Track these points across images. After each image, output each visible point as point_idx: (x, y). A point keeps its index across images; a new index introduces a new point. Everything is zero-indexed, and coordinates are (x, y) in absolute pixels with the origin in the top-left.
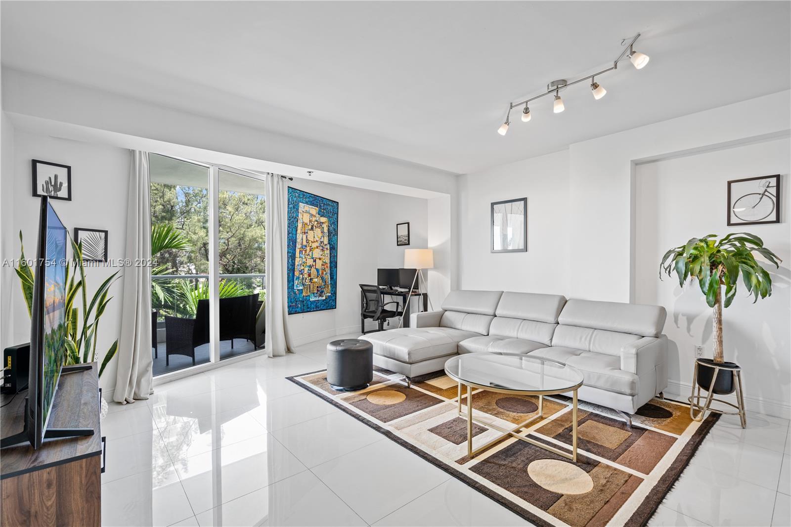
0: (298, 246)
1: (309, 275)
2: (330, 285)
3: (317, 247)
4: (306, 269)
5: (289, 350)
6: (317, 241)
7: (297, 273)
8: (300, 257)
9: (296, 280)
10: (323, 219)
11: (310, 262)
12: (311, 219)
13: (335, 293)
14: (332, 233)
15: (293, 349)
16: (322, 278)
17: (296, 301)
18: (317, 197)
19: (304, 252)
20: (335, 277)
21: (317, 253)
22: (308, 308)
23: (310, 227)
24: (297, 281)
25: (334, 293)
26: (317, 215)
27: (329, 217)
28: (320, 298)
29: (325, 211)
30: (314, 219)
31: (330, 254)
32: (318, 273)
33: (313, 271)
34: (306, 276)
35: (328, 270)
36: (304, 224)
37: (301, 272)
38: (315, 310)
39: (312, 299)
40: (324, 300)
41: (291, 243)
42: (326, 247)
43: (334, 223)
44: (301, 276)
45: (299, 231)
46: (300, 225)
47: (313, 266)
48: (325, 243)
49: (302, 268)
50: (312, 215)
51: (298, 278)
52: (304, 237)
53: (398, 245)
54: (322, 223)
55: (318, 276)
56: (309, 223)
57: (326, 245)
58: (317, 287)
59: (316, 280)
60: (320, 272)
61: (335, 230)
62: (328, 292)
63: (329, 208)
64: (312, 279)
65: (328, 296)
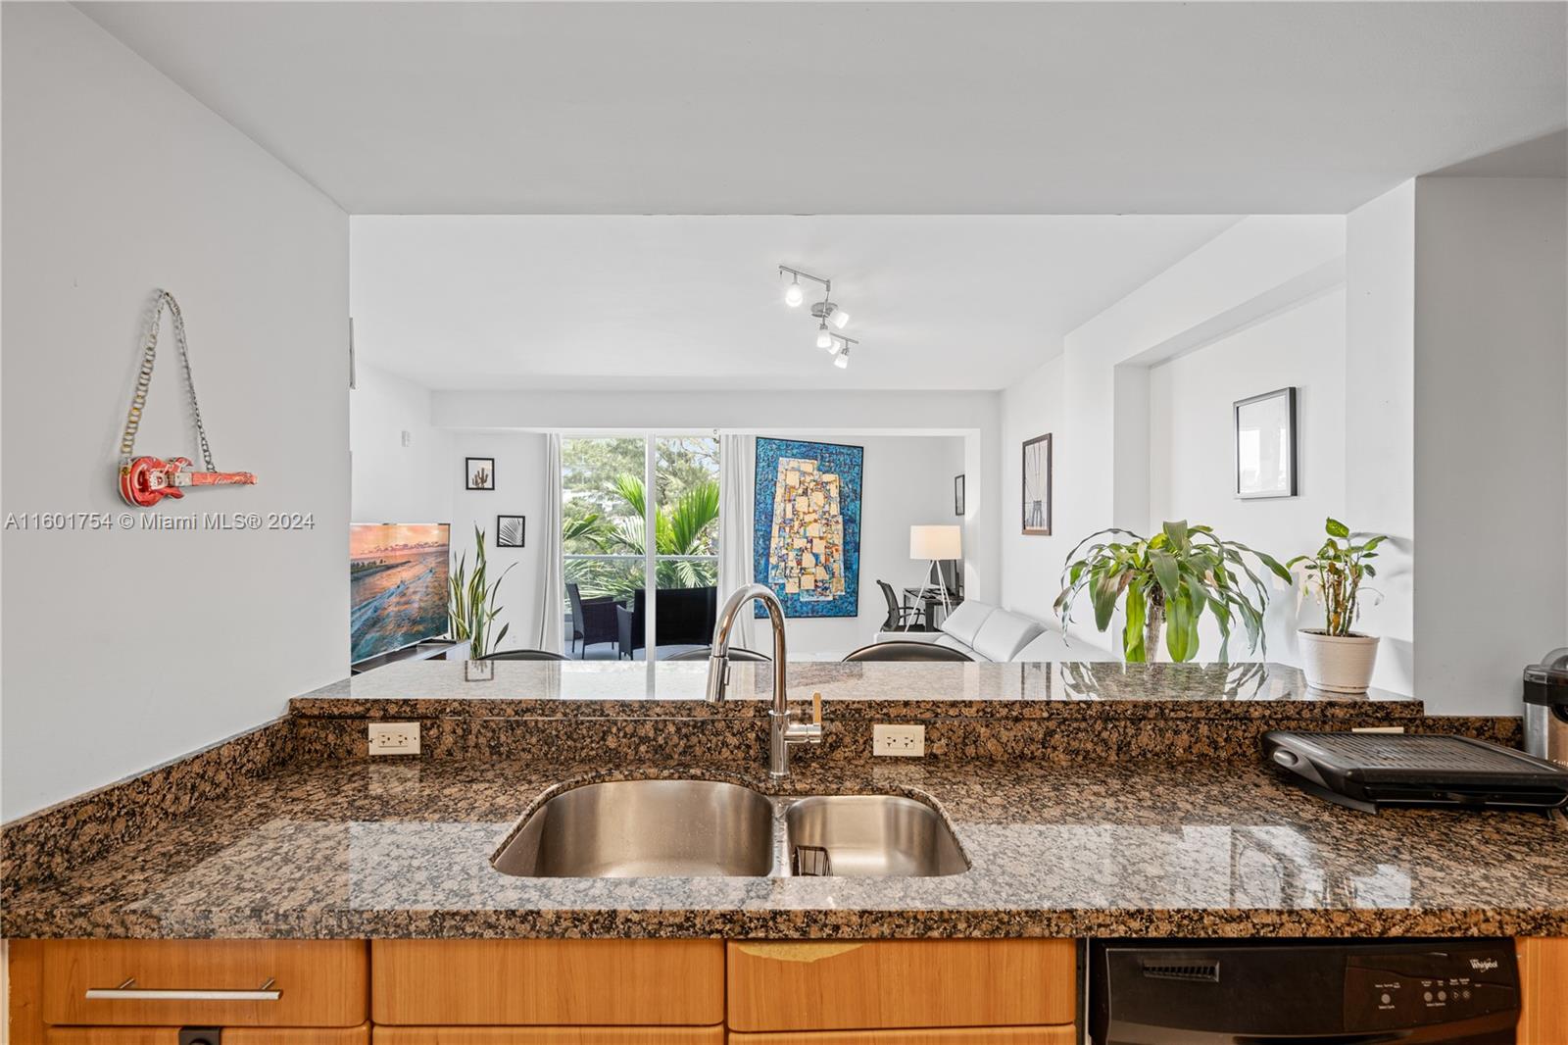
0: (777, 520)
1: (799, 563)
2: (843, 580)
3: (816, 521)
4: (792, 555)
6: (814, 511)
7: (773, 560)
8: (779, 537)
9: (772, 569)
10: (827, 477)
11: (800, 543)
12: (802, 479)
13: (856, 592)
14: (848, 496)
16: (826, 567)
18: (817, 446)
19: (787, 529)
20: (855, 567)
21: (814, 530)
22: (796, 612)
23: (800, 491)
24: (773, 572)
25: (853, 592)
26: (815, 472)
27: (841, 473)
28: (822, 598)
29: (832, 464)
30: (808, 479)
31: (845, 530)
32: (817, 560)
33: (808, 560)
34: (792, 563)
35: (839, 556)
36: (788, 489)
37: (783, 558)
38: (810, 615)
39: (805, 598)
40: (829, 602)
41: (763, 518)
42: (835, 520)
43: (852, 480)
44: (783, 564)
45: (778, 498)
46: (780, 491)
47: (806, 549)
48: (832, 514)
49: (784, 551)
50: (804, 473)
51: (776, 567)
52: (789, 507)
53: (957, 515)
54: (827, 483)
55: (816, 565)
56: (797, 486)
57: (835, 516)
58: (816, 581)
59: (813, 570)
60: (822, 559)
61: (855, 491)
62: (838, 589)
63: (842, 459)
64: (805, 569)
65: (840, 596)
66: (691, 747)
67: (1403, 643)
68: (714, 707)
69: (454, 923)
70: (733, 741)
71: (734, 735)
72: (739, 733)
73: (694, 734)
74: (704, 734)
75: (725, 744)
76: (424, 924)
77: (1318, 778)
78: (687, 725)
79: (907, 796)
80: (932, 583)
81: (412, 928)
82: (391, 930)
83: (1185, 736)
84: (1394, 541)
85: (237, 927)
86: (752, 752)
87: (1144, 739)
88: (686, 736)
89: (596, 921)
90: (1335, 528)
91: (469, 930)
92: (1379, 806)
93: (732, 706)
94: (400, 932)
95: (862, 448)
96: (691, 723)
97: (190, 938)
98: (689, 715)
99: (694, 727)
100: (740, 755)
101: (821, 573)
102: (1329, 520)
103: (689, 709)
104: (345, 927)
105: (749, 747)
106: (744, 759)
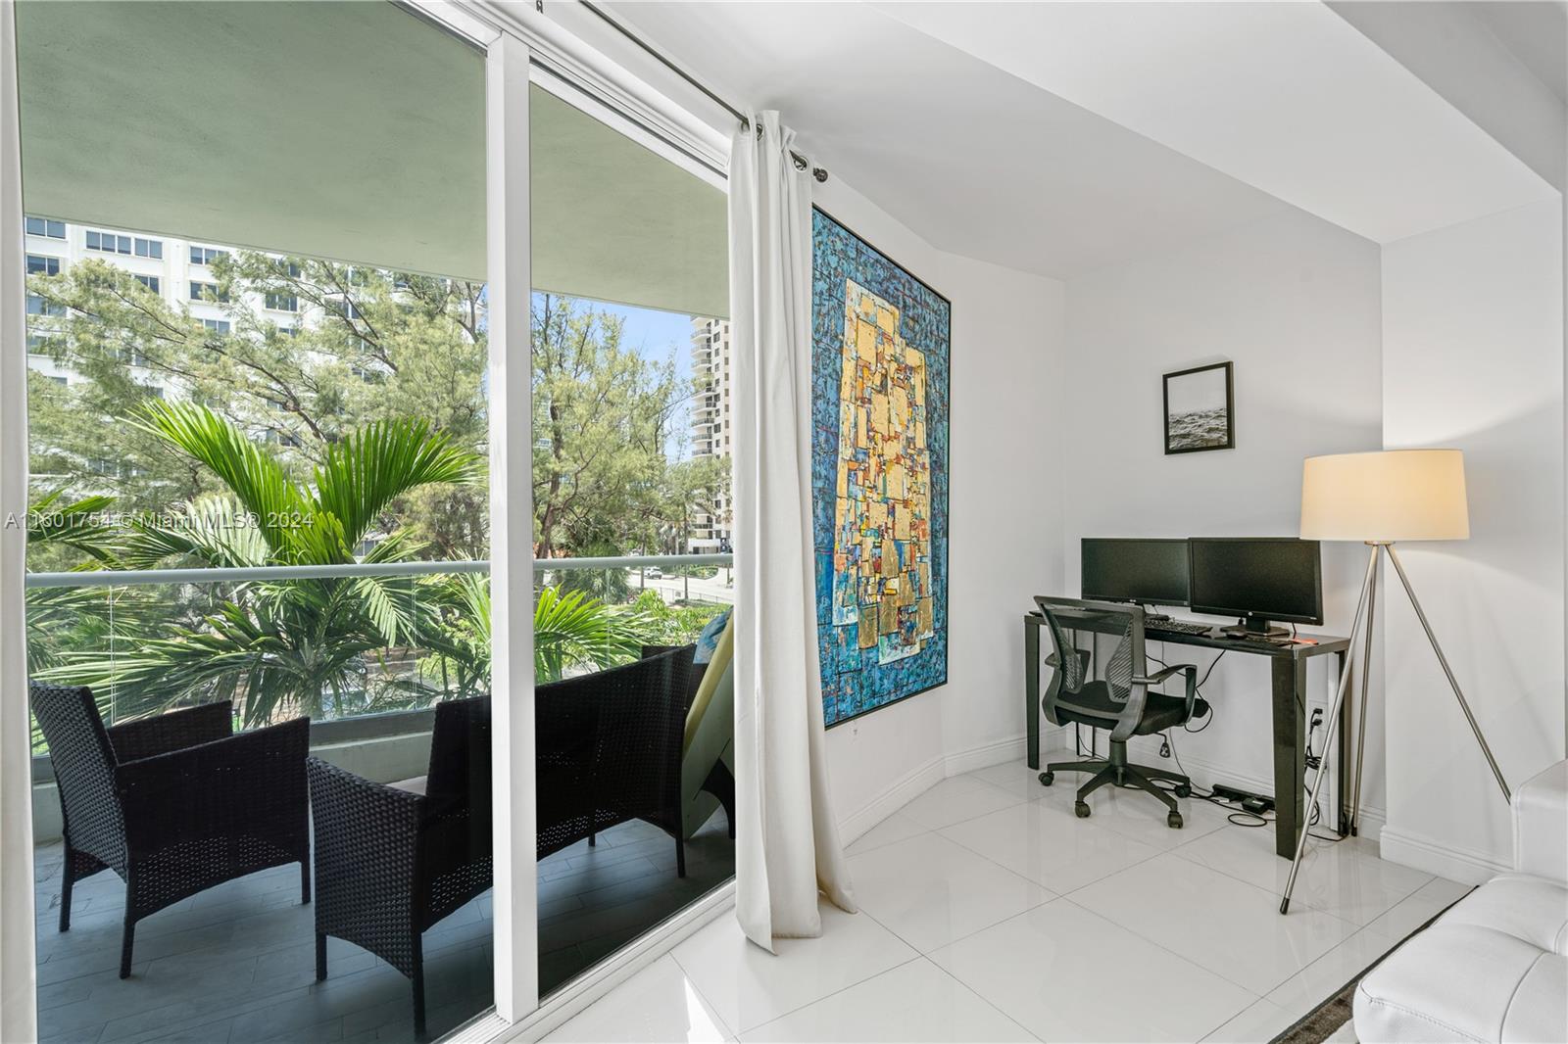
0: (845, 452)
1: (877, 568)
2: (931, 601)
3: (898, 460)
4: (870, 541)
5: (828, 895)
6: (897, 436)
7: (840, 560)
8: (849, 497)
9: (838, 585)
10: (913, 357)
11: (878, 515)
12: (880, 349)
13: (945, 628)
14: (935, 409)
15: (846, 892)
16: (911, 576)
17: (839, 673)
18: (897, 272)
19: (860, 474)
20: (942, 571)
21: (897, 482)
22: (874, 694)
23: (877, 380)
24: (841, 593)
25: (942, 628)
26: (898, 339)
27: (928, 351)
28: (907, 652)
29: (917, 327)
30: (889, 351)
31: (932, 485)
32: (900, 557)
33: (888, 557)
34: (867, 569)
35: (926, 546)
36: (861, 366)
37: (854, 556)
38: (893, 698)
39: (885, 658)
40: (916, 658)
41: (823, 439)
42: (920, 460)
43: (939, 373)
44: (853, 571)
45: (846, 392)
47: (887, 530)
48: (918, 446)
49: (857, 538)
50: (883, 335)
51: (845, 579)
53: (1168, 451)
54: (911, 370)
55: (900, 569)
56: (873, 366)
57: (921, 451)
58: (899, 610)
59: (896, 583)
60: (907, 555)
61: (942, 399)
62: (926, 625)
63: (927, 318)
64: (885, 581)
65: (928, 640)
95: (950, 305)
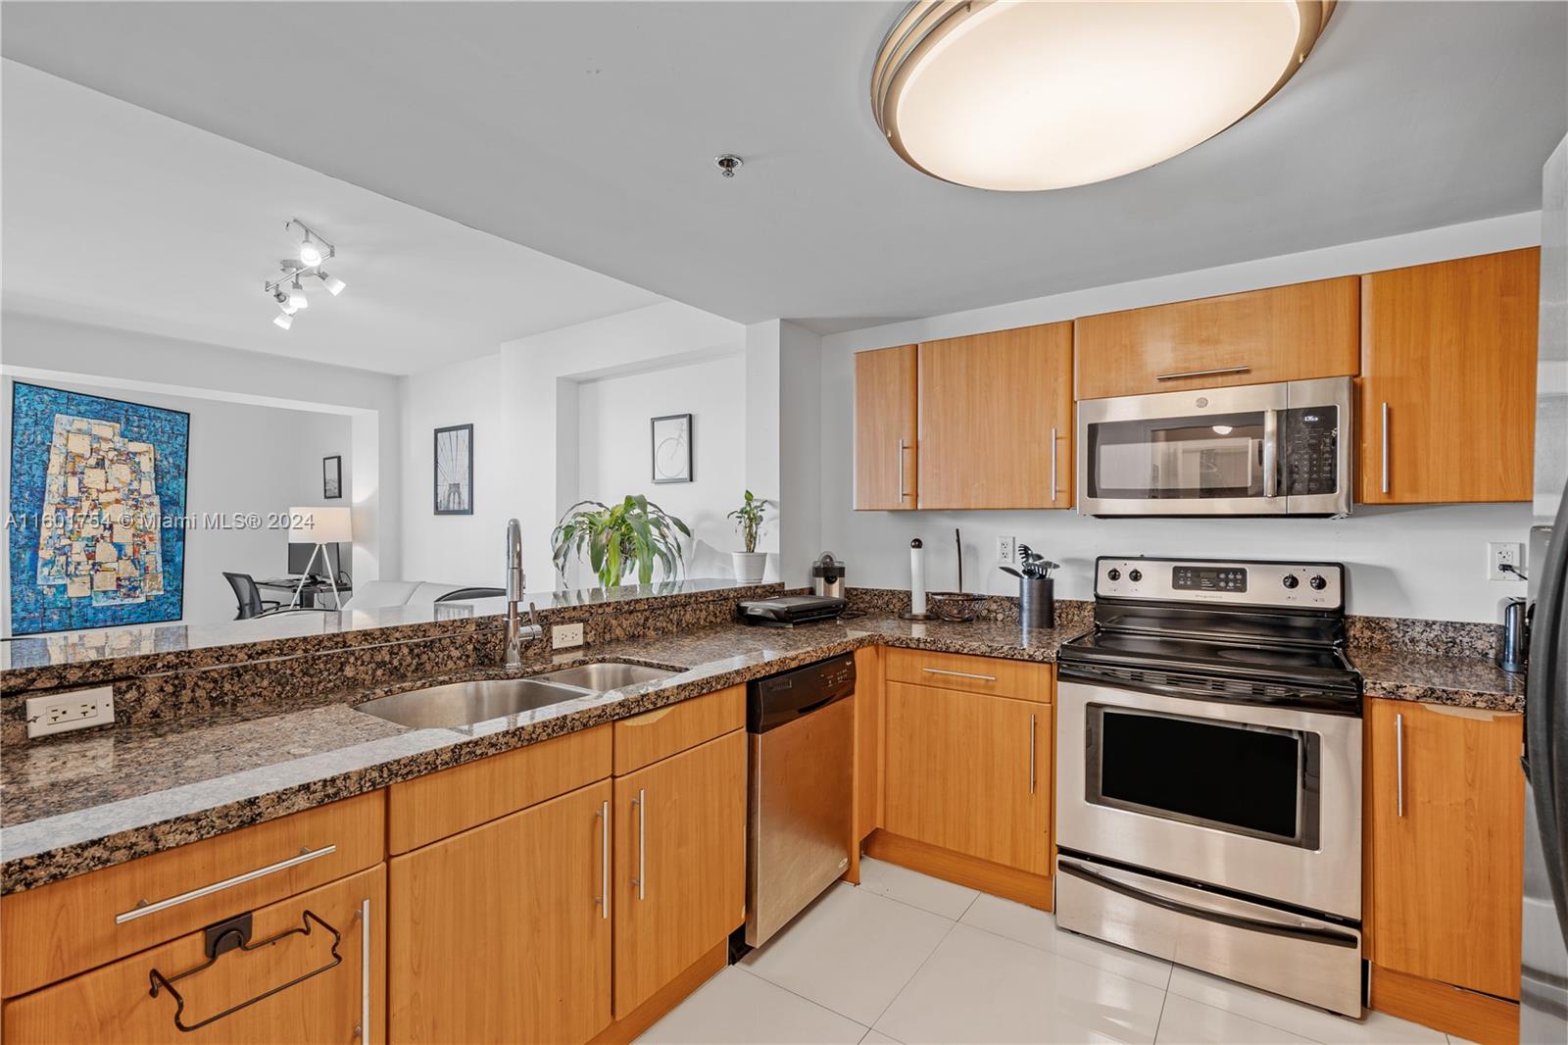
0: (52, 499)
1: (91, 556)
2: (160, 576)
3: (117, 501)
4: (81, 543)
6: (115, 489)
7: (45, 554)
9: (44, 565)
10: (134, 447)
12: (95, 446)
13: (180, 591)
14: (169, 472)
16: (135, 562)
17: (45, 609)
18: (119, 404)
20: (178, 559)
22: (86, 621)
23: (92, 462)
24: (46, 570)
25: (175, 590)
26: (117, 439)
27: (157, 443)
28: (129, 600)
29: (143, 430)
30: (105, 446)
31: (162, 513)
32: (119, 552)
33: (104, 552)
34: (78, 557)
35: (155, 547)
36: (71, 457)
37: (62, 551)
38: (109, 624)
39: (100, 602)
40: (139, 605)
41: (27, 495)
42: (147, 500)
43: (174, 453)
44: (62, 559)
45: (54, 468)
46: (56, 461)
47: (103, 537)
48: (143, 493)
49: (65, 542)
50: (99, 439)
51: (51, 563)
52: (73, 483)
54: (135, 454)
55: (119, 558)
56: (87, 455)
57: (149, 496)
58: (118, 579)
59: (115, 565)
60: (129, 550)
61: (178, 467)
62: (154, 588)
63: (158, 425)
64: (100, 564)
65: (156, 596)
66: (422, 664)
67: (776, 555)
68: (444, 626)
69: (468, 749)
70: (455, 653)
71: (457, 649)
72: (461, 646)
73: (424, 653)
74: (433, 652)
75: (450, 657)
76: (446, 757)
77: (772, 615)
78: (417, 645)
79: (601, 662)
80: (290, 573)
81: (438, 762)
82: (422, 768)
83: (704, 612)
84: (771, 503)
85: (286, 803)
86: (470, 661)
87: (688, 616)
88: (418, 655)
89: (555, 725)
90: (749, 496)
91: (478, 752)
92: (794, 624)
93: (459, 624)
94: (429, 767)
95: (189, 415)
96: (422, 644)
97: (234, 829)
98: (424, 636)
99: (425, 646)
100: (461, 664)
101: (126, 568)
102: (747, 492)
103: (424, 631)
104: (385, 776)
105: (468, 656)
106: (465, 667)
